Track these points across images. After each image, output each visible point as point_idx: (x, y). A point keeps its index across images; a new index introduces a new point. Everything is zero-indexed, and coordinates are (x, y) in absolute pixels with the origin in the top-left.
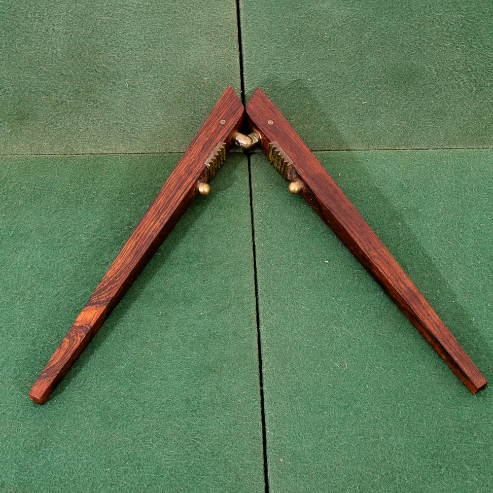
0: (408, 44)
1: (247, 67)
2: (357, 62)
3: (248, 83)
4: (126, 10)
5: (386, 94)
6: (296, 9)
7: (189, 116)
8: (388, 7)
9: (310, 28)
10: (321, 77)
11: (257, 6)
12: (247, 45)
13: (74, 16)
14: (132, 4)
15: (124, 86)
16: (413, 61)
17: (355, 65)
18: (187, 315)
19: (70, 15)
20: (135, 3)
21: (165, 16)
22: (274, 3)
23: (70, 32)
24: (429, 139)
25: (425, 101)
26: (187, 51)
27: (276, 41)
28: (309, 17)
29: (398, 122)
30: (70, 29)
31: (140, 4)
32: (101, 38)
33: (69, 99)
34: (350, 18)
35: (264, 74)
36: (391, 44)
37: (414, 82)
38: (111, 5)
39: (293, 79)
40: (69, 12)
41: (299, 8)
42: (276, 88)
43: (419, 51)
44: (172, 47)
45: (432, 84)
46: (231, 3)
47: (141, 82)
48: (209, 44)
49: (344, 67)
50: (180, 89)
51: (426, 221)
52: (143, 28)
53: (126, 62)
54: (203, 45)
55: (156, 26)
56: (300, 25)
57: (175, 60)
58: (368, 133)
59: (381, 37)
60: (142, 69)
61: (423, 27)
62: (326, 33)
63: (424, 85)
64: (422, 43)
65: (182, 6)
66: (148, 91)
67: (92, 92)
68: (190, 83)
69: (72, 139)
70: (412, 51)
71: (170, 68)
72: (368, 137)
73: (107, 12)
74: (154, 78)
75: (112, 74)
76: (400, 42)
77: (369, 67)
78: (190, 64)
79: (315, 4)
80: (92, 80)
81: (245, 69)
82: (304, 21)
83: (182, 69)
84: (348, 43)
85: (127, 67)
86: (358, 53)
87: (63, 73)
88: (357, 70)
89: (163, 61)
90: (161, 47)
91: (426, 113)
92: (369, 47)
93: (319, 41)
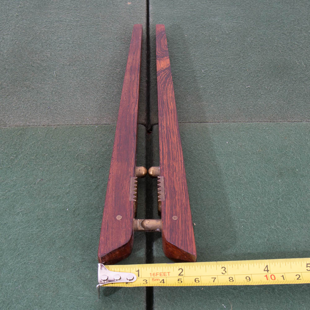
0: (282, 46)
2: (241, 58)
4: (61, 24)
5: (265, 81)
6: (193, 22)
7: (103, 97)
8: (265, 21)
9: (204, 35)
10: (212, 68)
11: (163, 20)
12: (153, 46)
13: (20, 29)
14: (66, 20)
15: (53, 76)
16: (286, 58)
17: (240, 60)
19: (17, 28)
20: (68, 20)
21: (90, 27)
22: (176, 18)
23: (15, 40)
24: (301, 114)
25: (297, 86)
26: (105, 51)
28: (203, 27)
30: (16, 37)
31: (71, 20)
32: (39, 43)
33: (7, 86)
34: (236, 28)
36: (268, 46)
37: (288, 72)
38: (49, 21)
39: (190, 70)
40: (17, 26)
41: (196, 21)
42: (176, 76)
43: (291, 50)
44: (93, 48)
45: (302, 74)
46: (141, 18)
47: (67, 73)
48: (123, 46)
49: (230, 61)
50: (97, 77)
52: (72, 36)
53: (56, 59)
54: (118, 47)
55: (82, 34)
56: (196, 33)
57: (95, 57)
58: (251, 109)
59: (260, 41)
60: (68, 64)
61: (293, 34)
62: (216, 38)
63: (295, 75)
64: (293, 45)
65: (104, 21)
66: (71, 79)
67: (27, 81)
68: (105, 73)
69: (6, 115)
70: (285, 51)
71: (90, 63)
72: (250, 113)
73: (46, 25)
74: (77, 70)
75: (44, 67)
76: (276, 44)
77: (251, 61)
78: (106, 60)
79: (208, 19)
80: (28, 72)
82: (199, 30)
83: (100, 63)
84: (234, 45)
85: (56, 62)
86: (242, 51)
87: (6, 68)
88: (241, 64)
89: (86, 58)
90: (85, 48)
91: (298, 95)
92: (250, 47)
93: (211, 43)
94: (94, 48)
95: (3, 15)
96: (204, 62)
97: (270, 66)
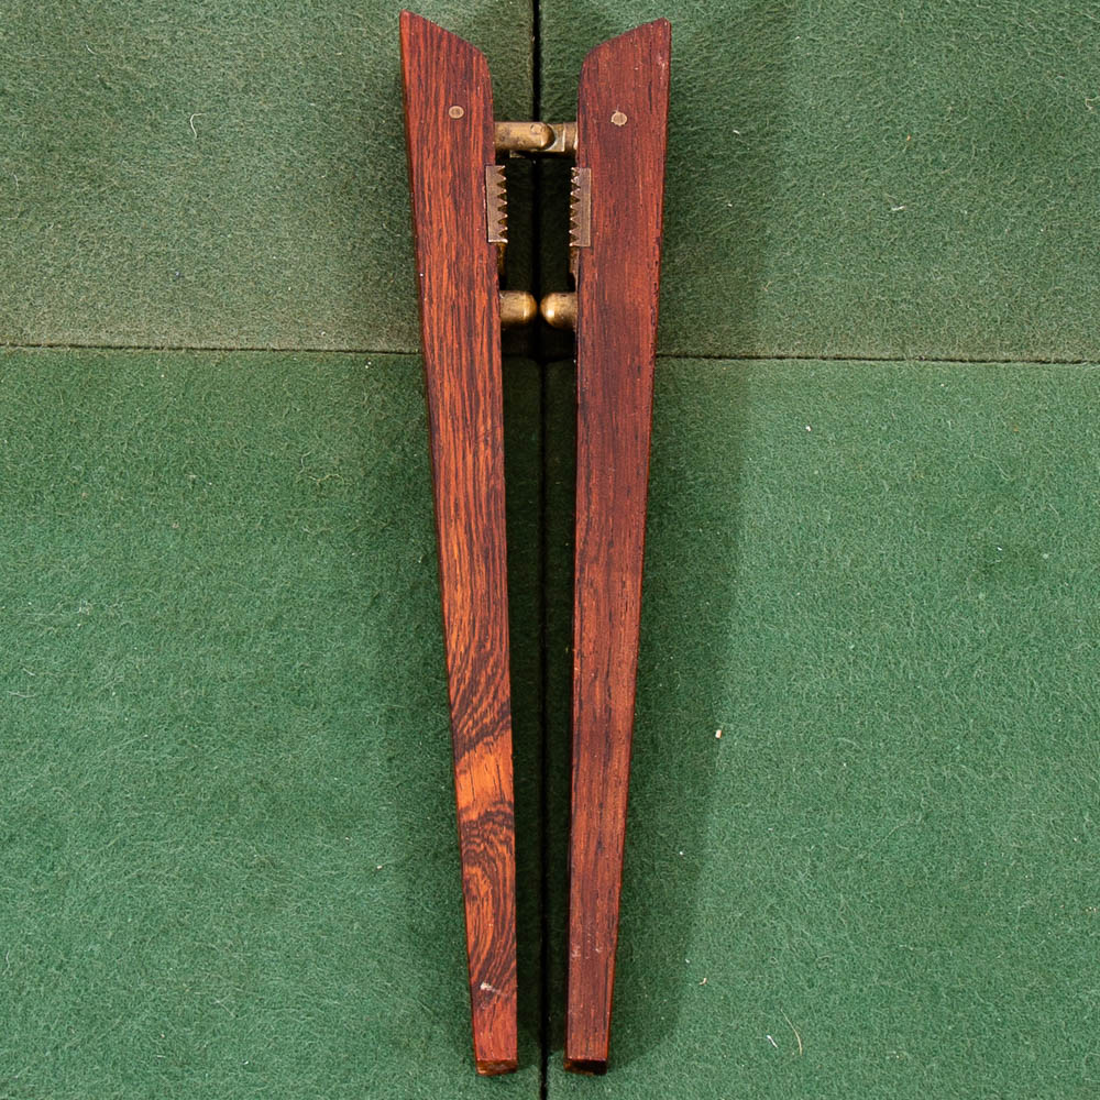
0: (1037, 26)
1: (552, 85)
2: (882, 79)
5: (963, 184)
7: (374, 236)
10: (772, 123)
12: (554, 14)
15: (185, 135)
16: (1049, 82)
17: (876, 89)
18: (335, 867)
24: (1084, 332)
25: (1079, 208)
26: (377, 31)
29: (995, 274)
33: (18, 170)
36: (987, 26)
37: (1050, 147)
43: (1069, 47)
44: (334, 14)
47: (237, 125)
48: (445, 11)
49: (840, 93)
50: (352, 150)
51: (1063, 590)
53: (194, 59)
57: (339, 58)
58: (904, 306)
60: (241, 84)
63: (1077, 158)
64: (1080, 23)
66: (256, 152)
67: (89, 151)
68: (381, 131)
69: (20, 297)
70: (1048, 50)
71: (324, 82)
72: (902, 319)
74: (276, 112)
75: (150, 94)
76: (1014, 21)
77: (918, 96)
80: (90, 115)
81: (546, 90)
83: (360, 85)
84: (856, 17)
85: (196, 74)
86: (886, 50)
87: (7, 88)
88: (879, 105)
89: (306, 59)
90: (302, 16)
91: (1080, 248)
92: (918, 31)
93: (772, 7)
94: (338, 17)
96: (743, 95)
97: (988, 119)
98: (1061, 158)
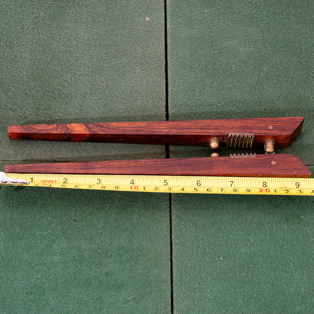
0: (298, 77)
1: (171, 93)
2: (257, 91)
3: (171, 106)
4: (79, 42)
6: (211, 46)
8: (283, 46)
9: (222, 62)
10: (229, 102)
11: (181, 42)
12: (172, 74)
13: (37, 46)
14: (84, 37)
15: (75, 106)
16: (301, 92)
17: (256, 94)
18: (117, 299)
19: (34, 44)
20: (86, 36)
21: (109, 48)
22: (194, 40)
23: (34, 59)
25: (309, 125)
26: (125, 78)
27: (195, 72)
28: (221, 52)
30: (34, 56)
31: (89, 37)
32: (58, 64)
33: (31, 115)
34: (253, 54)
35: (184, 99)
36: (284, 77)
38: (67, 38)
39: (207, 104)
40: (34, 42)
41: (214, 45)
43: (306, 83)
44: (113, 74)
46: (160, 39)
47: (88, 103)
48: (142, 73)
49: (246, 95)
50: (119, 109)
51: (307, 226)
52: (91, 58)
53: (77, 85)
54: (138, 73)
55: (101, 56)
56: (214, 59)
57: (115, 85)
59: (277, 71)
60: (89, 92)
61: (310, 63)
62: (233, 66)
63: (308, 112)
64: (309, 76)
65: (123, 40)
66: (93, 110)
67: (49, 110)
68: (126, 105)
69: (32, 148)
70: (300, 83)
71: (111, 92)
73: (63, 43)
74: (98, 99)
75: (65, 95)
76: (292, 76)
77: (266, 95)
78: (127, 89)
79: (226, 42)
80: (50, 100)
81: (169, 94)
82: (217, 56)
83: (120, 93)
84: (250, 75)
85: (77, 89)
86: (258, 83)
87: (27, 93)
88: (257, 98)
89: (106, 85)
90: (105, 74)
91: (309, 135)
92: (266, 78)
93: (228, 72)
94: (114, 74)
95: (17, 26)
96: (221, 95)
97: (285, 102)
98: (304, 112)
